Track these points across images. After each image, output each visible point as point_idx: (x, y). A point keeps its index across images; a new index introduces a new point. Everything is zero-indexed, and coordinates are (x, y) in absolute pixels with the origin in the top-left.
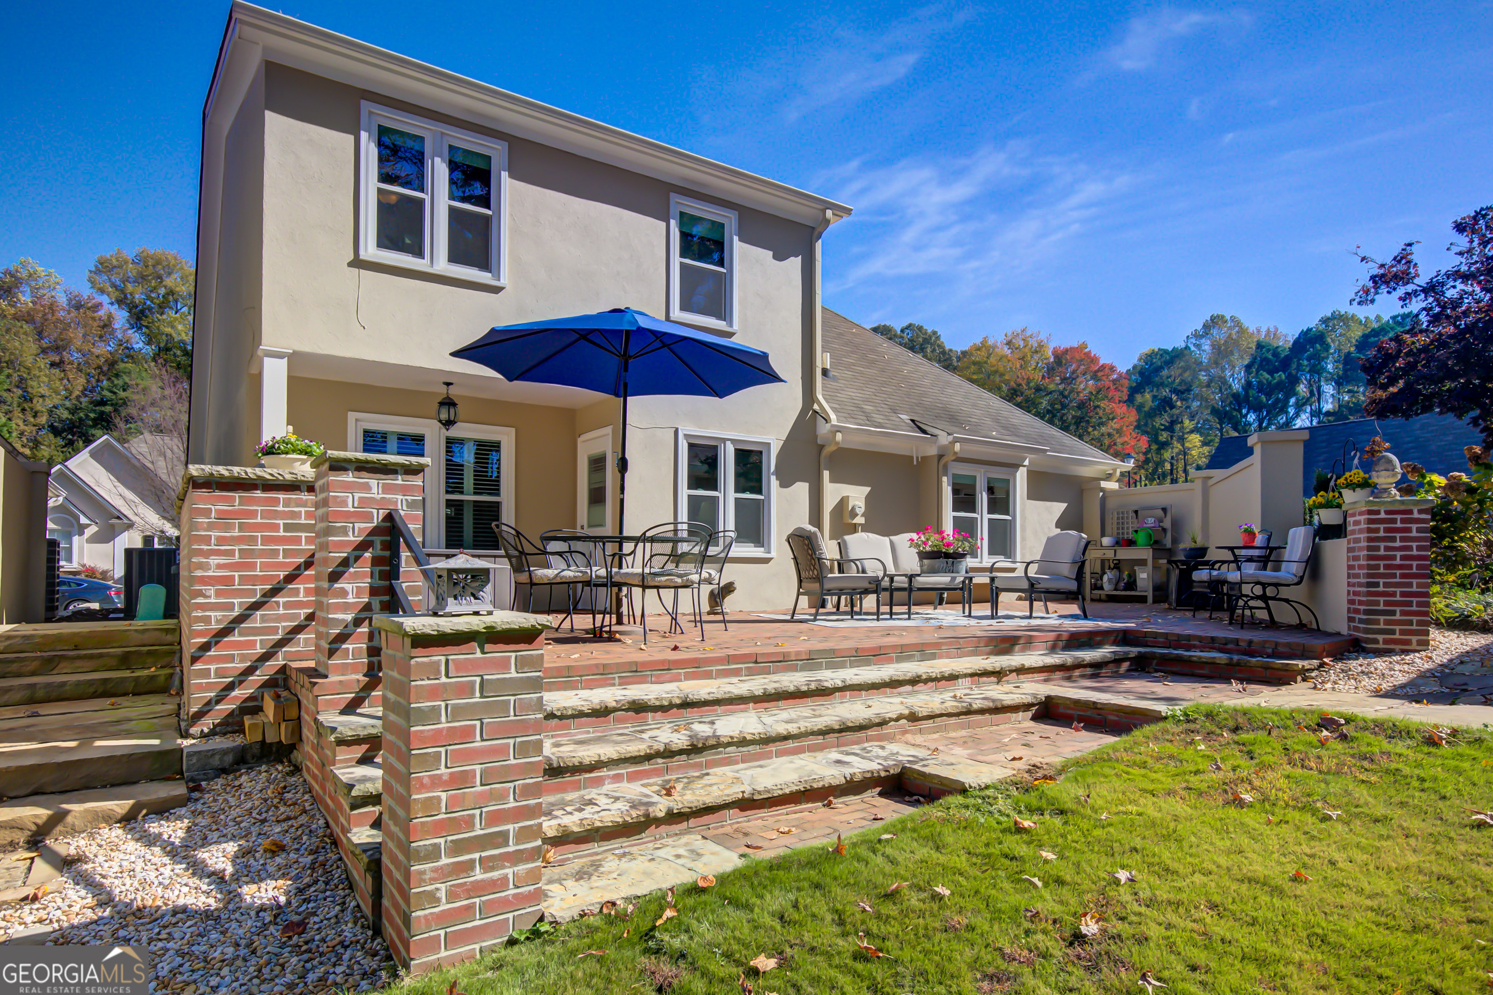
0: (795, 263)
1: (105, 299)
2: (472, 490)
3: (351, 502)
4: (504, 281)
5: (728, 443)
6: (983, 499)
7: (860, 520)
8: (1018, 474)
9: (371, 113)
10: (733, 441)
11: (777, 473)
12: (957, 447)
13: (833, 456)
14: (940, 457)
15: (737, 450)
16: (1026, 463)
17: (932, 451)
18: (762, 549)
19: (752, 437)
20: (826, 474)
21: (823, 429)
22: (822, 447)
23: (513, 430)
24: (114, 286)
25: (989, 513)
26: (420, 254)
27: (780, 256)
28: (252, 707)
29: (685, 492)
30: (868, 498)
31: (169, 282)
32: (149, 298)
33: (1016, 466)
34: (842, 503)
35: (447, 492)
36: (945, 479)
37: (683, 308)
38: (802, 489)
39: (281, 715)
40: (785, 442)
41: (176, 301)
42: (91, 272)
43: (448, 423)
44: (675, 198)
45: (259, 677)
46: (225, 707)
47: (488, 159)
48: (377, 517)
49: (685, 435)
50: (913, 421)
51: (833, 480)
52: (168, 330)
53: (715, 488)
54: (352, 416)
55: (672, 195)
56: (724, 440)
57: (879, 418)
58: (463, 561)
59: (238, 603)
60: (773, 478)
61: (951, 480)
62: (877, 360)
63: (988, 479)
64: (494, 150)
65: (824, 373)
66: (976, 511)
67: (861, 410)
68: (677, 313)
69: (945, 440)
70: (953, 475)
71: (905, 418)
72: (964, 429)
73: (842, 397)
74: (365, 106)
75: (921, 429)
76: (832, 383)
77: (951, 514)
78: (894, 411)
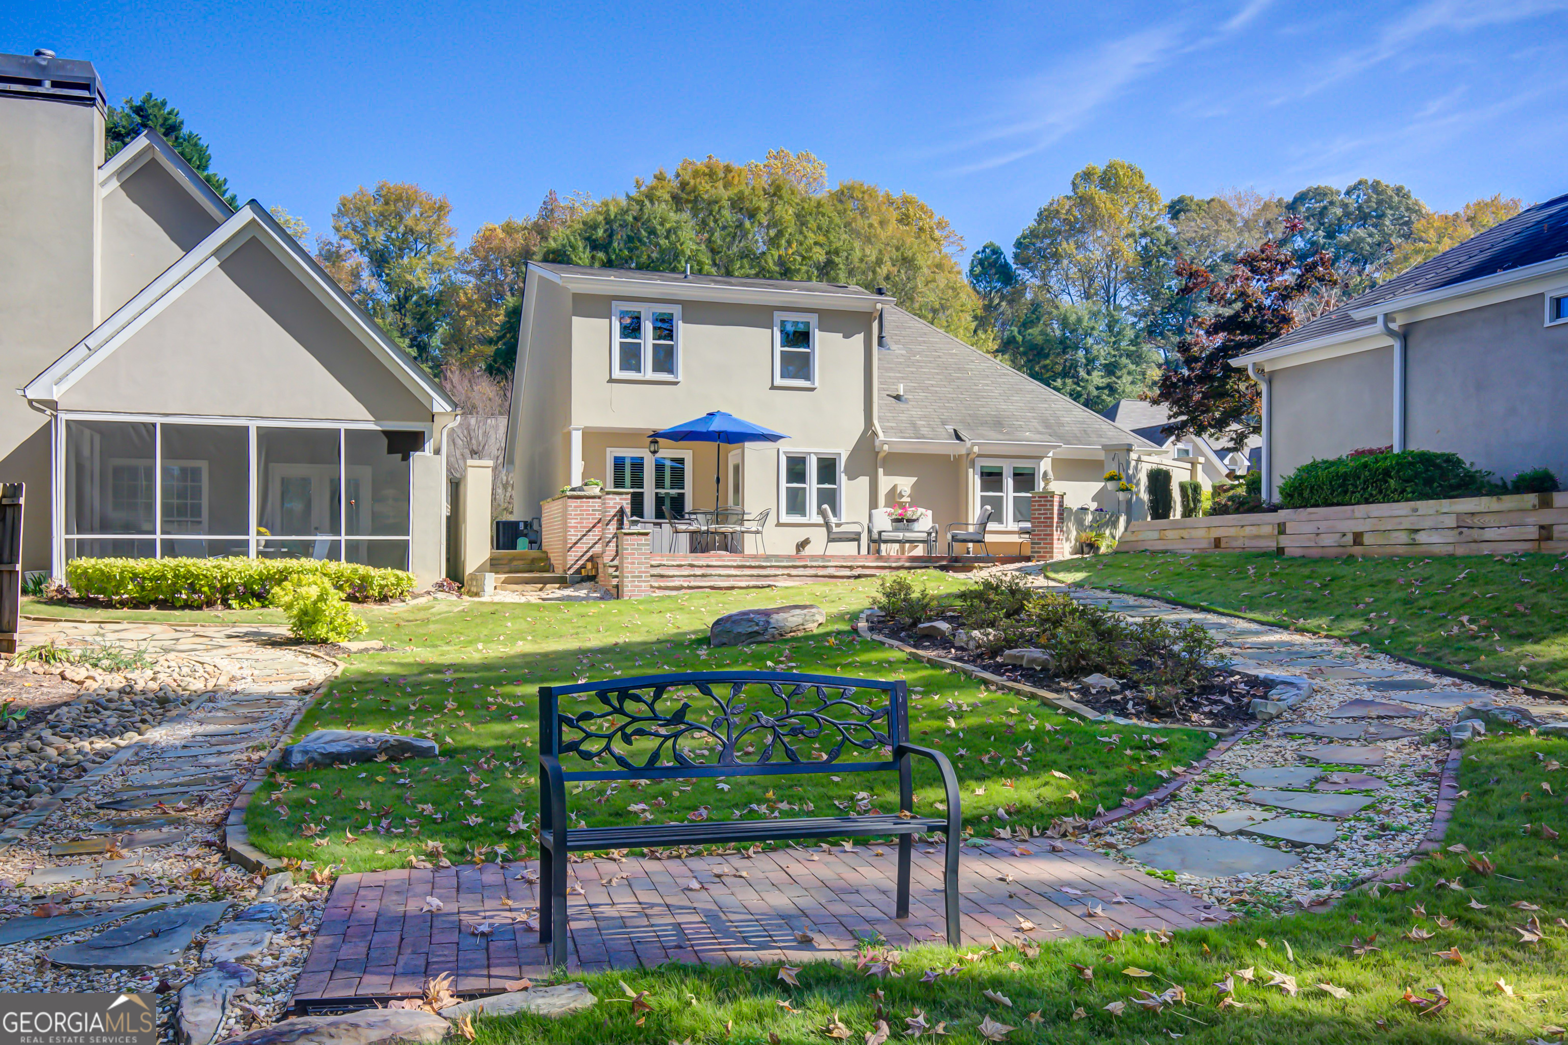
0: (859, 338)
1: (348, 245)
2: (669, 487)
3: (611, 503)
4: (680, 379)
5: (812, 455)
6: (1009, 483)
7: (906, 499)
8: (1042, 464)
9: (619, 306)
10: (815, 454)
11: (846, 471)
12: (976, 449)
13: (884, 458)
14: (968, 455)
15: (819, 459)
16: (1051, 454)
17: (963, 452)
18: (836, 518)
19: (828, 450)
20: (881, 471)
21: (877, 443)
22: (878, 453)
23: (692, 451)
24: (355, 229)
25: (1014, 492)
26: (639, 370)
27: (847, 336)
28: (583, 567)
29: (784, 484)
30: (914, 486)
31: (409, 221)
32: (388, 238)
33: (1041, 458)
34: (895, 488)
35: (656, 489)
36: (971, 471)
37: (782, 376)
38: (863, 482)
39: (593, 567)
40: (852, 451)
41: (416, 240)
42: (334, 215)
43: (654, 452)
45: (585, 558)
46: (576, 567)
47: (672, 315)
48: (618, 507)
49: (784, 452)
50: (955, 431)
51: (885, 474)
52: (409, 277)
53: (804, 482)
54: (608, 450)
55: (775, 313)
56: (810, 453)
57: (924, 431)
58: (635, 518)
59: (580, 534)
60: (843, 475)
61: (978, 470)
62: (959, 378)
63: (1014, 468)
64: (676, 311)
65: (898, 398)
66: (1001, 491)
67: (914, 425)
68: (778, 381)
69: (968, 444)
70: (982, 467)
71: (950, 428)
72: (1001, 432)
73: (903, 417)
74: (614, 303)
75: (958, 437)
76: (901, 405)
77: (979, 494)
78: (944, 423)
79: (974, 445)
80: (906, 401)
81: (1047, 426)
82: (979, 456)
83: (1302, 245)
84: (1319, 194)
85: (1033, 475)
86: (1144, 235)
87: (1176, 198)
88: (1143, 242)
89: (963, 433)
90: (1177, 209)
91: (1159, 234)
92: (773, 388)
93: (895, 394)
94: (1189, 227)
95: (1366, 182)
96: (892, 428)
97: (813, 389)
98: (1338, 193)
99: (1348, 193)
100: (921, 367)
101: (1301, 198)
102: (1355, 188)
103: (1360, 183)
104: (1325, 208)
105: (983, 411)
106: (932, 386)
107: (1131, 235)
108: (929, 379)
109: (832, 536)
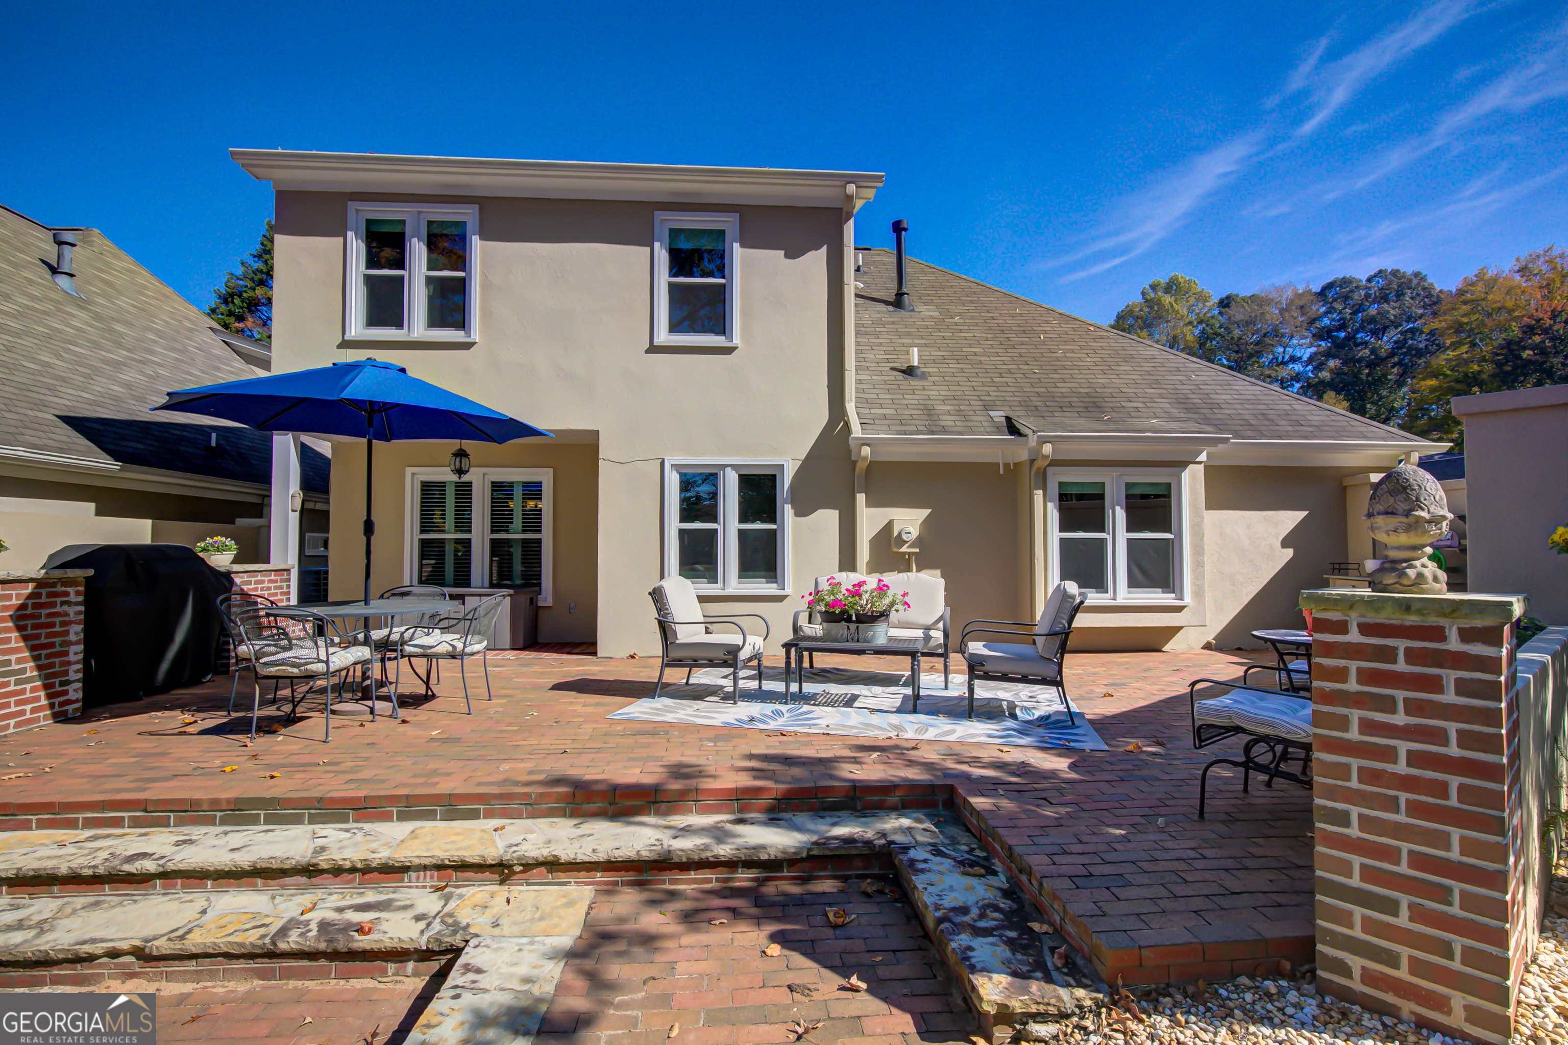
0: (817, 258)
2: (520, 528)
4: (474, 337)
5: (728, 470)
6: (1117, 513)
7: (910, 547)
8: (1186, 476)
9: (357, 211)
10: (734, 467)
11: (795, 498)
12: (1047, 449)
13: (867, 473)
14: (1032, 461)
15: (741, 476)
16: (1203, 457)
18: (775, 585)
19: (758, 460)
20: (860, 498)
21: (852, 444)
22: (855, 462)
23: (551, 471)
25: (1129, 530)
26: (401, 325)
27: (793, 253)
29: (674, 524)
30: (926, 522)
33: (1184, 464)
34: (889, 527)
35: (492, 532)
36: (1038, 493)
37: (674, 330)
38: (828, 516)
40: (805, 462)
43: (460, 472)
44: (659, 216)
47: (462, 224)
49: (672, 465)
50: (1008, 419)
53: (715, 519)
54: (409, 471)
55: (657, 213)
56: (723, 467)
57: (948, 421)
60: (788, 505)
61: (1054, 490)
62: (1023, 343)
63: (1129, 486)
64: (468, 215)
65: (909, 371)
66: (1102, 530)
67: (929, 412)
68: (663, 336)
69: (1032, 440)
70: (1061, 484)
71: (998, 416)
72: (1099, 420)
73: (911, 400)
74: (352, 206)
75: (1012, 428)
76: (914, 382)
77: (1055, 535)
78: (987, 408)
79: (1043, 441)
80: (924, 376)
81: (1190, 408)
82: (1054, 463)
83: (1328, 322)
84: (1345, 283)
85: (1168, 496)
86: (1200, 322)
87: (1224, 296)
88: (1200, 327)
89: (1023, 422)
90: (1225, 303)
91: (1212, 321)
92: (653, 349)
93: (904, 367)
94: (1238, 314)
95: (1386, 270)
96: (885, 417)
97: (729, 351)
98: (1361, 281)
99: (1369, 280)
100: (961, 331)
101: (1330, 286)
102: (1375, 276)
103: (1380, 271)
104: (1351, 291)
105: (1063, 388)
106: (975, 354)
107: (1190, 323)
108: (970, 346)
109: (675, 654)
